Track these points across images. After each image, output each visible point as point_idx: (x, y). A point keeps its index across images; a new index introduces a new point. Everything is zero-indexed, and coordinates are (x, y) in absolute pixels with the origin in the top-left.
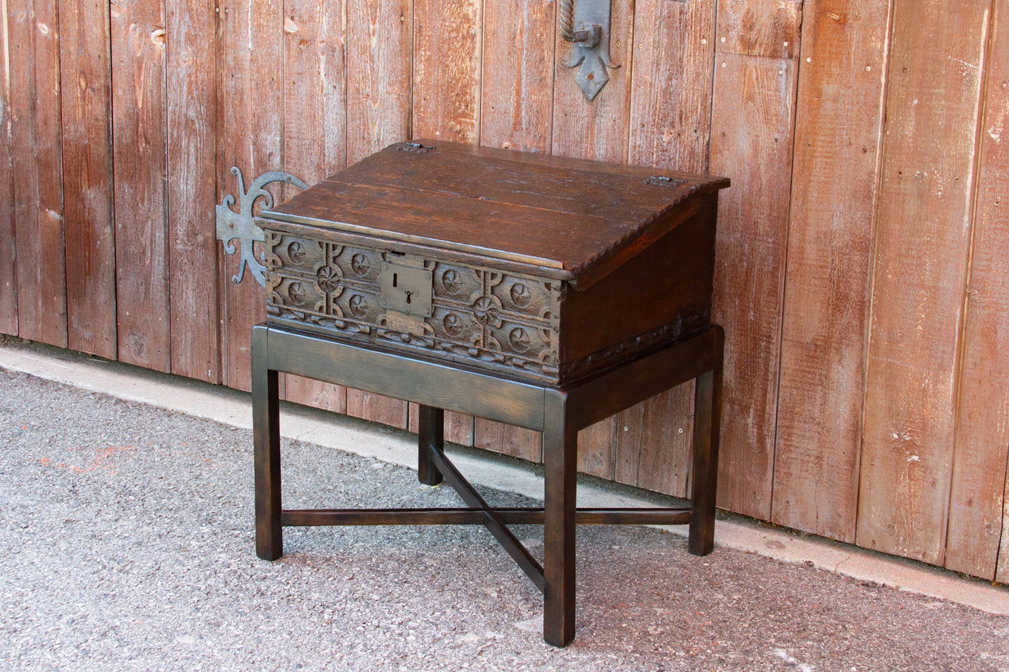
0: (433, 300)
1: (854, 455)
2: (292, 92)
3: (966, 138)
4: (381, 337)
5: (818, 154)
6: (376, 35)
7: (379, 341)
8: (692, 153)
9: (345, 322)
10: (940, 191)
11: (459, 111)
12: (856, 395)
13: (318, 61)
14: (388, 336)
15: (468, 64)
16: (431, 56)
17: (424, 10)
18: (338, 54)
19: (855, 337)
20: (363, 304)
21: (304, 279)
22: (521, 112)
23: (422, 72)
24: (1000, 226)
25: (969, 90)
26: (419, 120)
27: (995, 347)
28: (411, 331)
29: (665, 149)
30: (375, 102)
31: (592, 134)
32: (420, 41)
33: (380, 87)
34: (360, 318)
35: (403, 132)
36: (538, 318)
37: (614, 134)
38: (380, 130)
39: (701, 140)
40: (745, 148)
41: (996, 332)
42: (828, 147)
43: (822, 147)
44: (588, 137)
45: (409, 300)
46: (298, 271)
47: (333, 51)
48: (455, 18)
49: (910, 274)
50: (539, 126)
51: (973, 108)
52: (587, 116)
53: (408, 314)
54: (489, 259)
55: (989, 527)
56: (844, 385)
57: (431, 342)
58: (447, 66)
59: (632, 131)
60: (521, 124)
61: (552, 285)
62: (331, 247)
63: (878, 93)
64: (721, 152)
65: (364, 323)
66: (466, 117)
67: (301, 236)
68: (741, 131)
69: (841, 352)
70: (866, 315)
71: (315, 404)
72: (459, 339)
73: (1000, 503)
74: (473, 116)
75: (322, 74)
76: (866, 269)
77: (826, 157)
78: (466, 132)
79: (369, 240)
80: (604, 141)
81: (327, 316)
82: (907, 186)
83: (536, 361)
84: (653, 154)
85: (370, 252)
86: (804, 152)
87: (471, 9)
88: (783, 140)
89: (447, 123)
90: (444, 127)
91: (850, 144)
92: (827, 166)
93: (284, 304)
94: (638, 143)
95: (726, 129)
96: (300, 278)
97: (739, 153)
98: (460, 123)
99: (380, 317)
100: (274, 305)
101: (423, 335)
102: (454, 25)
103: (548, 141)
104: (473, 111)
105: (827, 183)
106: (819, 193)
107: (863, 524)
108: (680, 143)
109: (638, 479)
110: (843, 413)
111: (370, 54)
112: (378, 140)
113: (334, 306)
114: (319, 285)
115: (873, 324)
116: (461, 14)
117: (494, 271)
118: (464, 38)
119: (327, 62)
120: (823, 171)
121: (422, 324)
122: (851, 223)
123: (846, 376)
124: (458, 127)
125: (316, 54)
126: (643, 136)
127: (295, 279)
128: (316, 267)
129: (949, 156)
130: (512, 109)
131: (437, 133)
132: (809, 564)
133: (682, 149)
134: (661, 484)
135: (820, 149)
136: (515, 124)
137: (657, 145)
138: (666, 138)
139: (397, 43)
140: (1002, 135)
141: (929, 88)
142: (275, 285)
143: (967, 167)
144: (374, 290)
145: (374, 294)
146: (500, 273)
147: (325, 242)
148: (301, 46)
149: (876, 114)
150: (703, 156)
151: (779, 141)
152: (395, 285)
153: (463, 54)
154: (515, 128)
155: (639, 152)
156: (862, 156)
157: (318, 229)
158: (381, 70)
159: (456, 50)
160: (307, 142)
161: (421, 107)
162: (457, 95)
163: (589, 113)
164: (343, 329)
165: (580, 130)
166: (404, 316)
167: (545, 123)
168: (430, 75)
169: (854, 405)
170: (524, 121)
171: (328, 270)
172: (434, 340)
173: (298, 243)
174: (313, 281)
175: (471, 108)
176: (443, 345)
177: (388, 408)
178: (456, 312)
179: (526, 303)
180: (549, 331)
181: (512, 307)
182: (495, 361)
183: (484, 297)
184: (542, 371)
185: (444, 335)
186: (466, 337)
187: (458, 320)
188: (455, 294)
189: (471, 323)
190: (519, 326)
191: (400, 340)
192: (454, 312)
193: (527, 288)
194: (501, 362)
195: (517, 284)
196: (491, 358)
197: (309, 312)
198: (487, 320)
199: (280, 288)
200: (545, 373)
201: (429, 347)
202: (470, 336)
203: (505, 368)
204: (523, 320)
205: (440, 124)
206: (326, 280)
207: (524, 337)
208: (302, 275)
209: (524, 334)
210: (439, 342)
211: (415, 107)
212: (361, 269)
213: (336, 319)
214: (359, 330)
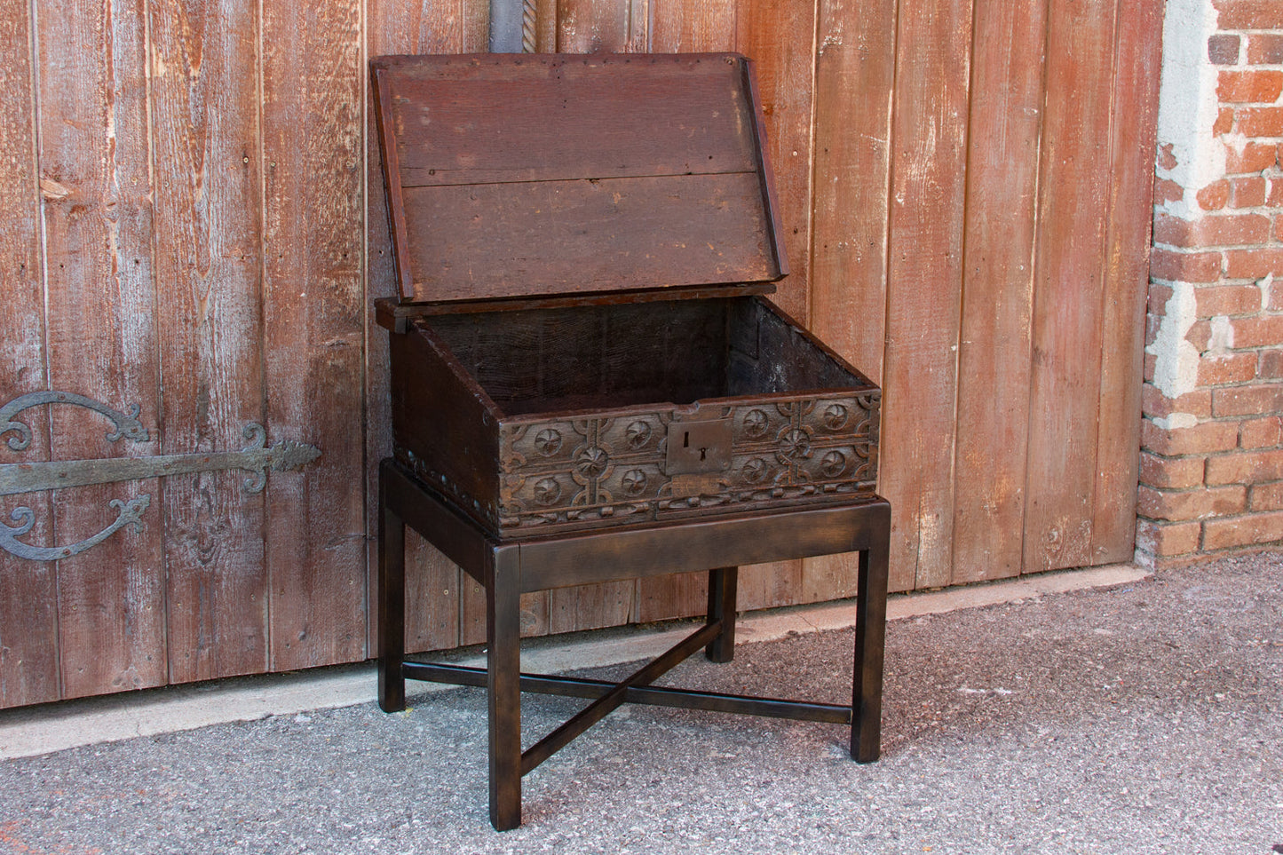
0: (732, 448)
2: (61, 279)
3: (879, 205)
4: (664, 509)
6: (203, 186)
7: (658, 516)
9: (615, 506)
10: (858, 257)
11: (334, 263)
13: (106, 231)
14: (672, 506)
15: (347, 204)
16: (289, 201)
17: (278, 146)
18: (141, 217)
20: (639, 478)
21: (558, 471)
23: (278, 223)
24: (907, 278)
25: (879, 163)
26: (274, 283)
27: (907, 385)
28: (703, 492)
30: (203, 273)
32: (273, 185)
33: (211, 251)
34: (636, 495)
35: (253, 302)
36: (855, 435)
38: (213, 306)
41: (907, 371)
45: (703, 458)
46: (549, 464)
47: (134, 213)
48: (325, 151)
49: (837, 338)
51: (884, 180)
53: (703, 473)
55: (909, 544)
57: (727, 497)
58: (316, 211)
63: (806, 175)
65: (642, 500)
66: (345, 269)
71: (116, 688)
72: (761, 483)
73: (917, 520)
74: (357, 266)
75: (114, 246)
78: (345, 286)
81: (592, 506)
82: (832, 258)
83: (853, 479)
85: (650, 416)
87: (348, 139)
89: (317, 281)
90: (312, 286)
93: (528, 509)
96: (553, 472)
99: (664, 487)
100: (512, 514)
101: (718, 492)
102: (324, 161)
107: (807, 581)
109: (577, 622)
111: (194, 212)
112: (211, 319)
113: (599, 492)
114: (580, 472)
116: (334, 146)
117: (807, 398)
118: (338, 173)
119: (122, 230)
121: (717, 480)
124: (334, 283)
125: (101, 222)
127: (546, 474)
128: (576, 452)
129: (865, 223)
131: (303, 295)
132: (793, 634)
139: (239, 192)
140: (906, 198)
141: (847, 165)
142: (515, 489)
143: (882, 231)
145: (657, 463)
146: (812, 399)
147: (589, 419)
148: (75, 215)
149: (805, 195)
152: (686, 444)
153: (339, 194)
156: (793, 236)
158: (213, 228)
159: (328, 190)
160: (89, 342)
161: (277, 267)
162: (331, 244)
166: (696, 477)
168: (290, 224)
171: (591, 452)
172: (731, 494)
173: (548, 430)
174: (570, 470)
175: (353, 256)
176: (742, 495)
177: (238, 654)
178: (759, 455)
179: (841, 423)
180: (867, 445)
181: (825, 431)
182: (803, 495)
183: (792, 430)
184: (856, 489)
185: (743, 484)
186: (770, 479)
187: (760, 463)
188: (760, 435)
189: (776, 463)
190: (832, 449)
191: (684, 507)
192: (757, 456)
193: (842, 407)
194: (811, 493)
195: (831, 406)
196: (798, 493)
197: (565, 509)
198: (794, 453)
199: (521, 492)
200: (860, 489)
201: (724, 503)
202: (775, 475)
203: (815, 498)
204: (838, 441)
205: (306, 283)
206: (589, 464)
207: (838, 459)
208: (554, 467)
209: (838, 455)
210: (738, 493)
211: (267, 268)
212: (638, 439)
213: (601, 508)
214: (635, 511)
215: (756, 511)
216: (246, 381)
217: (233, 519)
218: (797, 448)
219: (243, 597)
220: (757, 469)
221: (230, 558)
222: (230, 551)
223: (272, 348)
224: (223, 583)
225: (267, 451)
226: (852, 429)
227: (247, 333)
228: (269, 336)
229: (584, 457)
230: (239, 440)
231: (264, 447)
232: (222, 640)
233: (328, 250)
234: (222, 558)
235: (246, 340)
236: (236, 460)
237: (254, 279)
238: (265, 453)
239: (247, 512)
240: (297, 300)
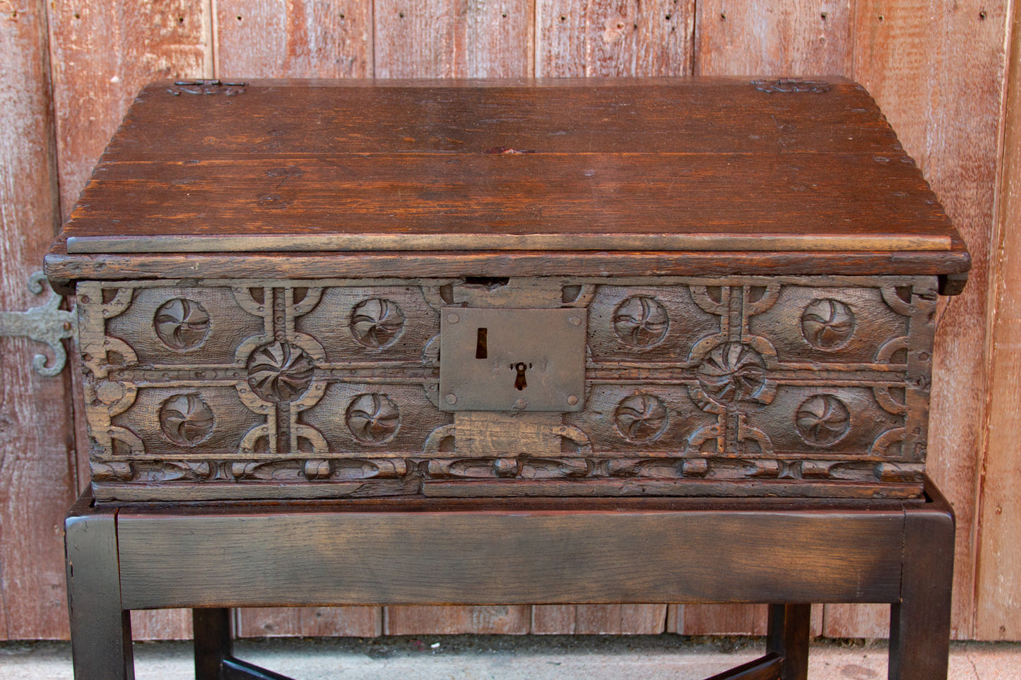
0: (587, 369)
1: (972, 503)
4: (439, 476)
5: (898, 32)
7: (429, 489)
8: (663, 58)
9: (331, 461)
11: (163, 32)
12: (976, 409)
14: (457, 472)
19: (969, 320)
20: (383, 411)
21: (206, 382)
22: (305, 20)
26: (67, 58)
28: (524, 450)
29: (607, 56)
31: (459, 46)
34: (378, 444)
35: (33, 85)
36: (874, 365)
37: (507, 41)
39: (681, 32)
40: (762, 35)
42: (916, 17)
43: (905, 18)
44: (452, 52)
45: (521, 383)
46: (187, 367)
50: (348, 42)
52: (447, 13)
53: (520, 412)
54: (758, 257)
56: (951, 399)
57: (581, 465)
59: (543, 30)
60: (304, 42)
61: (914, 289)
62: (289, 294)
64: (718, 49)
65: (390, 455)
66: (180, 42)
67: (197, 282)
68: (756, 8)
69: (944, 348)
70: (990, 281)
72: (656, 445)
74: (197, 39)
76: (990, 208)
77: (911, 35)
78: (183, 66)
79: (416, 260)
80: (486, 55)
81: (283, 456)
83: (868, 456)
84: (584, 67)
85: (402, 290)
86: (873, 30)
88: (838, 15)
89: (137, 58)
90: (129, 67)
91: (956, 7)
92: (914, 50)
93: (147, 451)
94: (555, 51)
95: (727, 9)
96: (197, 383)
97: (752, 47)
98: (168, 55)
99: (438, 433)
100: (117, 457)
101: (559, 454)
103: (369, 67)
104: (197, 27)
105: (914, 78)
106: (899, 97)
107: (986, 605)
108: (638, 43)
110: (949, 443)
113: (296, 430)
114: (253, 389)
115: (999, 293)
117: (759, 280)
120: (906, 59)
121: (556, 430)
122: (960, 137)
123: (953, 384)
124: (164, 63)
126: (565, 38)
127: (181, 387)
128: (243, 349)
130: (283, 17)
131: (115, 79)
133: (643, 52)
134: (622, 620)
135: (900, 23)
136: (293, 44)
137: (593, 51)
138: (608, 36)
142: (117, 410)
144: (416, 375)
145: (421, 385)
146: (773, 282)
147: (268, 286)
150: (686, 59)
151: (829, 17)
152: (481, 353)
154: (293, 52)
155: (557, 67)
156: (977, 24)
157: (257, 258)
161: (70, 32)
163: (451, 6)
164: (326, 478)
165: (432, 40)
166: (508, 420)
167: (361, 34)
169: (970, 427)
170: (312, 36)
171: (276, 351)
172: (588, 459)
173: (183, 301)
174: (233, 382)
175: (191, 23)
176: (613, 465)
177: (38, 609)
178: (650, 389)
179: (842, 338)
180: (903, 389)
181: (803, 353)
182: (754, 476)
183: (727, 343)
184: (877, 475)
185: (615, 443)
186: (677, 437)
187: (653, 404)
188: (649, 348)
189: (689, 406)
190: (820, 391)
191: (488, 475)
192: (644, 389)
193: (845, 305)
194: (771, 475)
195: (817, 301)
196: (742, 472)
197: (225, 456)
198: (734, 391)
199: (133, 416)
200: (887, 478)
201: (573, 477)
202: (689, 432)
203: (781, 486)
204: (833, 375)
205: (119, 62)
206: (274, 374)
207: (833, 412)
208: (198, 375)
209: (834, 405)
210: (604, 461)
211: (55, 33)
212: (378, 333)
213: (305, 460)
214: (376, 473)
215: (645, 501)
216: (29, 207)
217: (21, 411)
218: (736, 381)
219: (41, 527)
220: (647, 416)
221: (21, 468)
222: (18, 458)
223: (70, 159)
224: (12, 505)
225: (64, 315)
226: (867, 352)
227: (27, 134)
228: (65, 140)
229: (261, 359)
230: (24, 295)
231: (60, 308)
232: (13, 586)
233: (152, 11)
234: (8, 468)
235: (26, 145)
236: (18, 324)
237: (33, 49)
238: (62, 317)
239: (41, 403)
240: (104, 88)
